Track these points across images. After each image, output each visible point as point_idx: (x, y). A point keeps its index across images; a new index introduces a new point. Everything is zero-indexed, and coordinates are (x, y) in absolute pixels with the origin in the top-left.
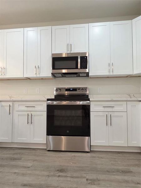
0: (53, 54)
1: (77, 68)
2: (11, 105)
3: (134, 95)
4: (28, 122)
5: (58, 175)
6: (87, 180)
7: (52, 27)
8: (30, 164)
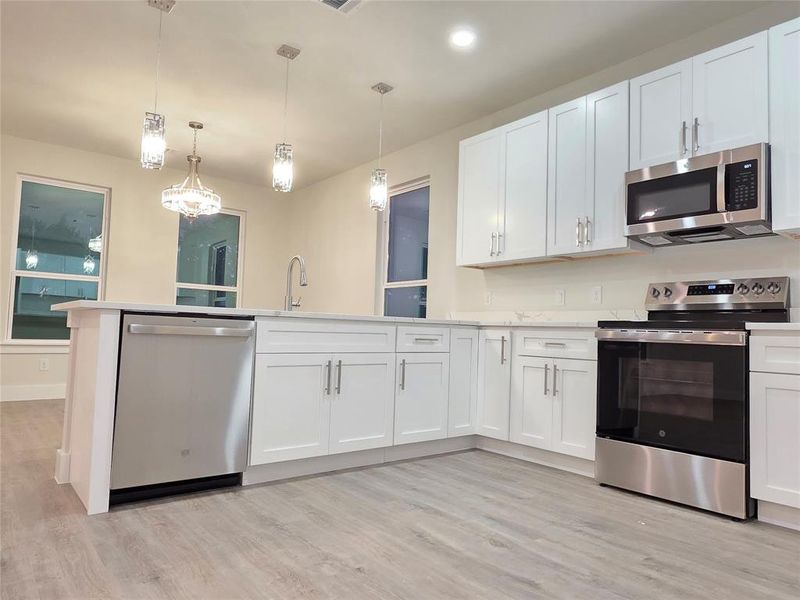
0: (628, 175)
1: (713, 209)
2: (507, 337)
4: (546, 390)
7: (632, 80)
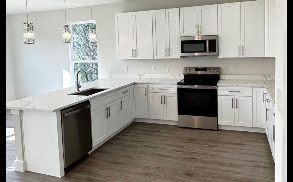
0: (181, 38)
1: (205, 51)
2: (146, 87)
3: (270, 76)
4: (161, 103)
5: (189, 142)
6: (208, 146)
7: (180, 8)
8: (167, 135)
